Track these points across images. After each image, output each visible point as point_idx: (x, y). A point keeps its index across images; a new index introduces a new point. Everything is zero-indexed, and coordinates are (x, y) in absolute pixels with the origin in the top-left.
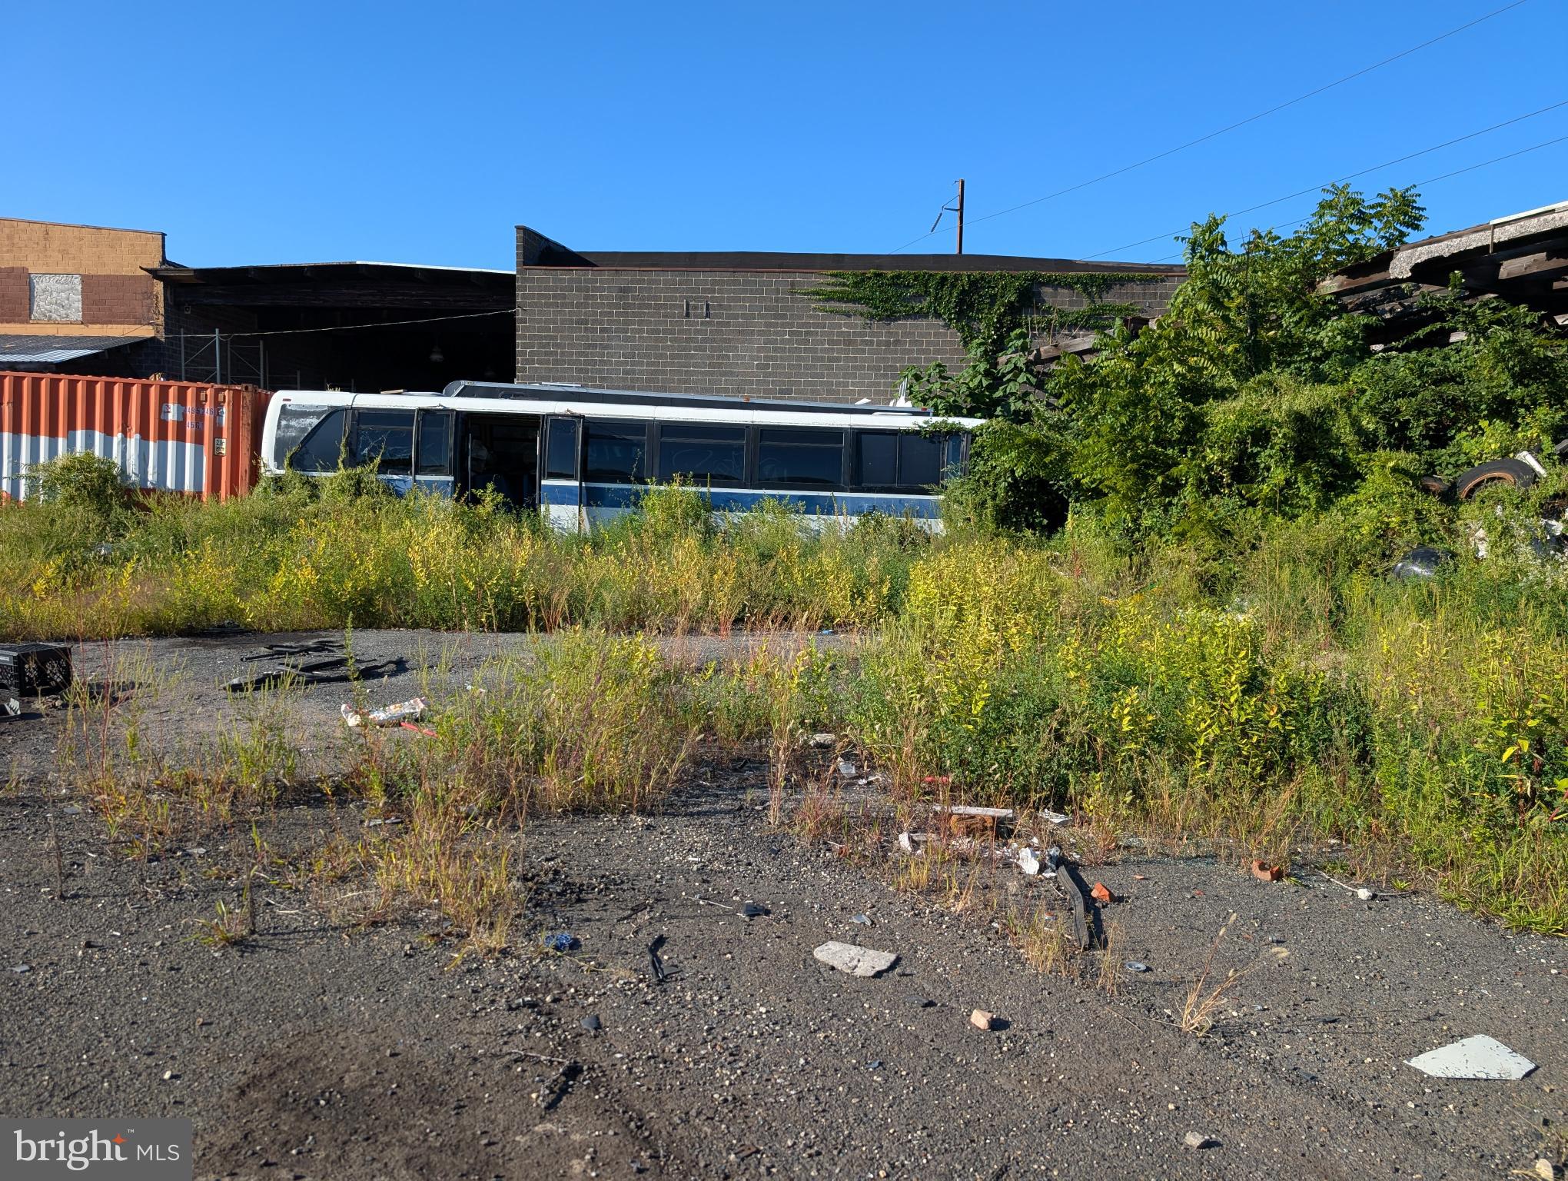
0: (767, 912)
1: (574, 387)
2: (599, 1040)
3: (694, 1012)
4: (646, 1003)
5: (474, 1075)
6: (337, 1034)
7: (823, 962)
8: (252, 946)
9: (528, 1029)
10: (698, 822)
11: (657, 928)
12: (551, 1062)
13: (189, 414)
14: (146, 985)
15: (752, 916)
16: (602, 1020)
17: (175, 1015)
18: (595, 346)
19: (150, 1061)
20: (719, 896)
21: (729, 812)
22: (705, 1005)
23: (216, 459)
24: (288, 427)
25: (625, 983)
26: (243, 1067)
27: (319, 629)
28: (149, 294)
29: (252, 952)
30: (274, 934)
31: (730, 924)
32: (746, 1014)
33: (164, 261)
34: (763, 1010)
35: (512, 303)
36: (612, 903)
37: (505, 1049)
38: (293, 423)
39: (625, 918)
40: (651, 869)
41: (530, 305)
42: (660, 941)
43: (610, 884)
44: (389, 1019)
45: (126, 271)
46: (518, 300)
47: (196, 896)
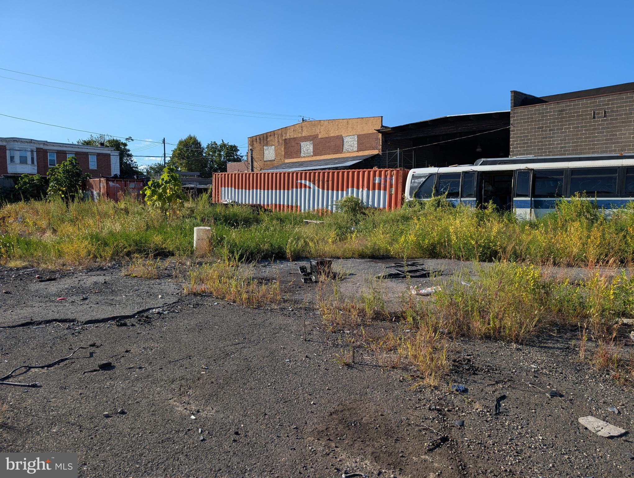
0: (561, 396)
1: (531, 157)
2: (461, 430)
3: (507, 430)
4: (486, 421)
5: (407, 430)
6: (367, 403)
7: (582, 425)
8: (352, 367)
9: (434, 419)
10: (543, 351)
11: (504, 392)
12: (438, 434)
13: (382, 180)
14: (317, 372)
15: (552, 396)
16: (465, 423)
17: (321, 384)
18: (546, 138)
19: (309, 397)
20: (540, 384)
21: (561, 349)
22: (513, 429)
23: (390, 196)
24: (414, 182)
25: (481, 411)
26: (335, 406)
27: (416, 258)
28: (377, 139)
29: (351, 369)
30: (360, 364)
31: (540, 397)
32: (531, 437)
33: (382, 126)
34: (541, 438)
35: (509, 124)
36: (488, 377)
37: (422, 424)
38: (416, 181)
39: (491, 385)
40: (512, 367)
41: (517, 123)
42: (503, 397)
43: (490, 369)
44: (385, 402)
45: (370, 132)
46: (511, 122)
47: (342, 347)
